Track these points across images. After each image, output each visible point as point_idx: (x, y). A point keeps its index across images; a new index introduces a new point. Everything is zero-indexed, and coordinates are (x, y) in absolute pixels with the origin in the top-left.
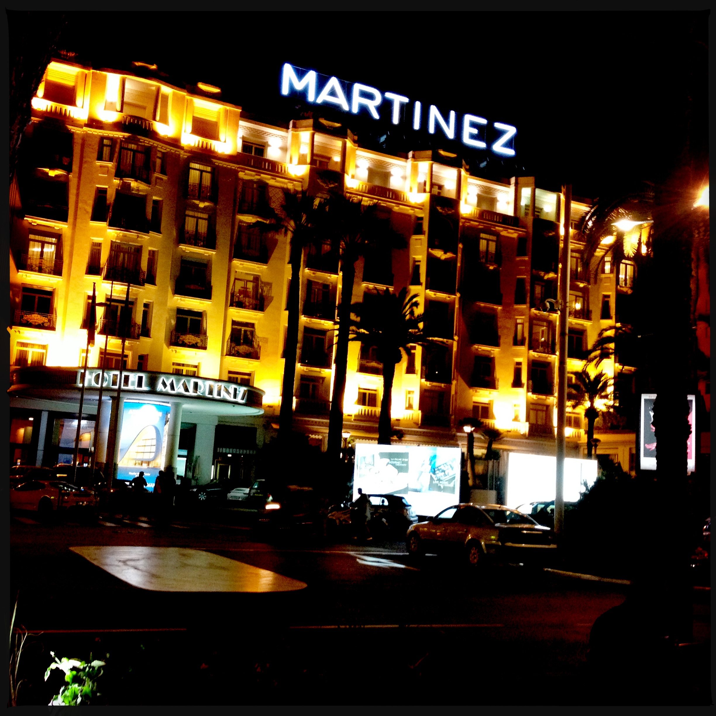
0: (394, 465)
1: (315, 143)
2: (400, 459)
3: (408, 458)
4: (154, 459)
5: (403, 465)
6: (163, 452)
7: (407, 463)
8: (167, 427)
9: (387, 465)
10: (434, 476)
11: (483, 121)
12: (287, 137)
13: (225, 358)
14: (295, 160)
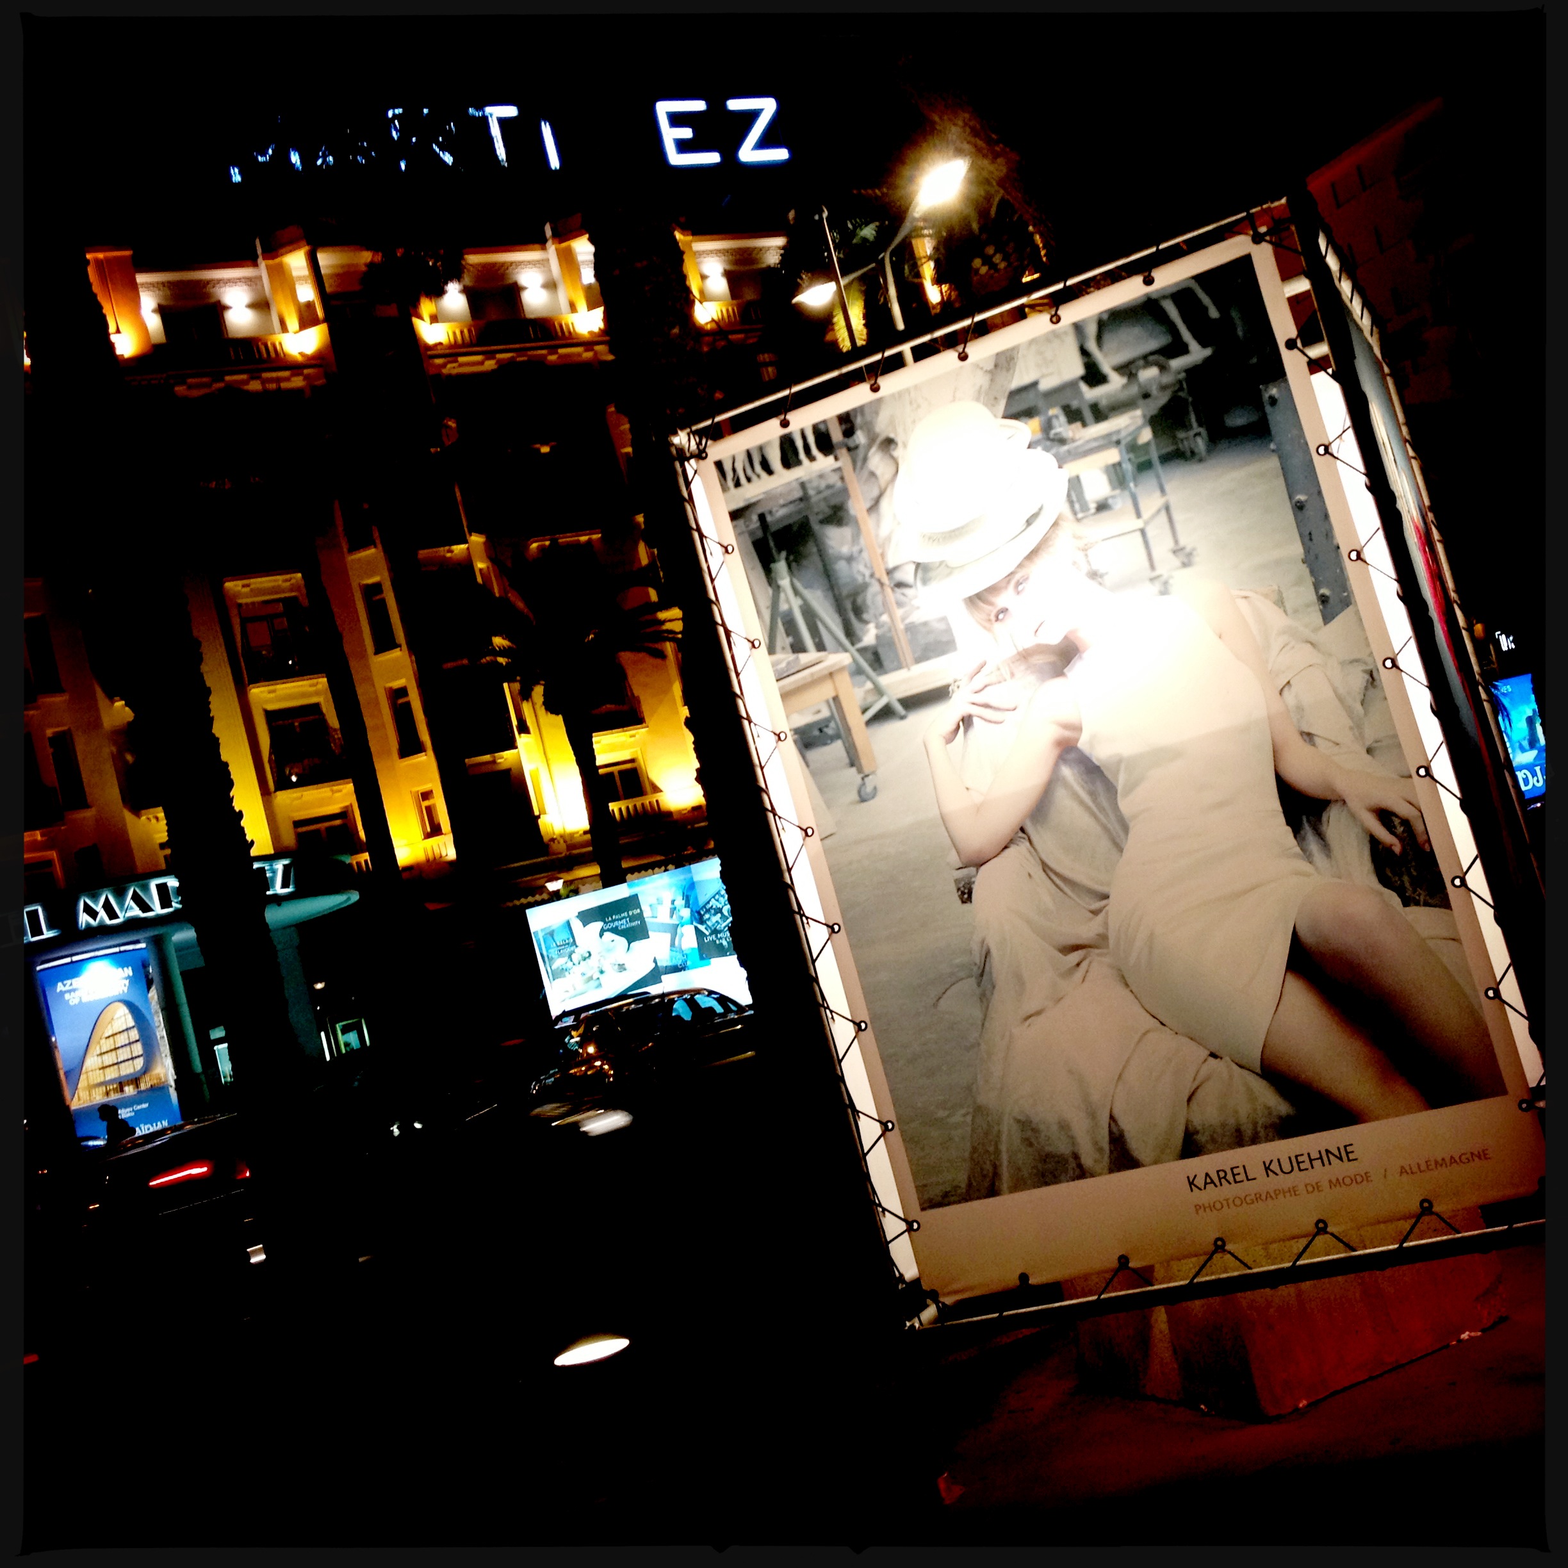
0: (615, 931)
1: (323, 272)
2: (625, 914)
3: (639, 906)
4: (146, 1070)
5: (634, 924)
6: (162, 1049)
7: (640, 916)
8: (153, 994)
9: (601, 935)
10: (702, 928)
11: (699, 106)
12: (260, 278)
13: (276, 797)
14: (293, 322)
